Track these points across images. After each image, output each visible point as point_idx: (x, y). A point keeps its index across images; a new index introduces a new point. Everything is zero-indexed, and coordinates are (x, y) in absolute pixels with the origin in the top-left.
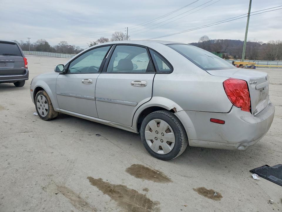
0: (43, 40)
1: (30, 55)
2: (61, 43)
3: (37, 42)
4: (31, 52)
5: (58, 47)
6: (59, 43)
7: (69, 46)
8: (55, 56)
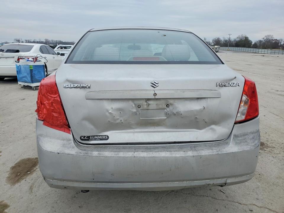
0: (244, 36)
1: (228, 51)
2: (266, 37)
3: (238, 38)
4: (229, 48)
5: (260, 41)
6: (264, 37)
7: (275, 40)
8: (252, 51)
